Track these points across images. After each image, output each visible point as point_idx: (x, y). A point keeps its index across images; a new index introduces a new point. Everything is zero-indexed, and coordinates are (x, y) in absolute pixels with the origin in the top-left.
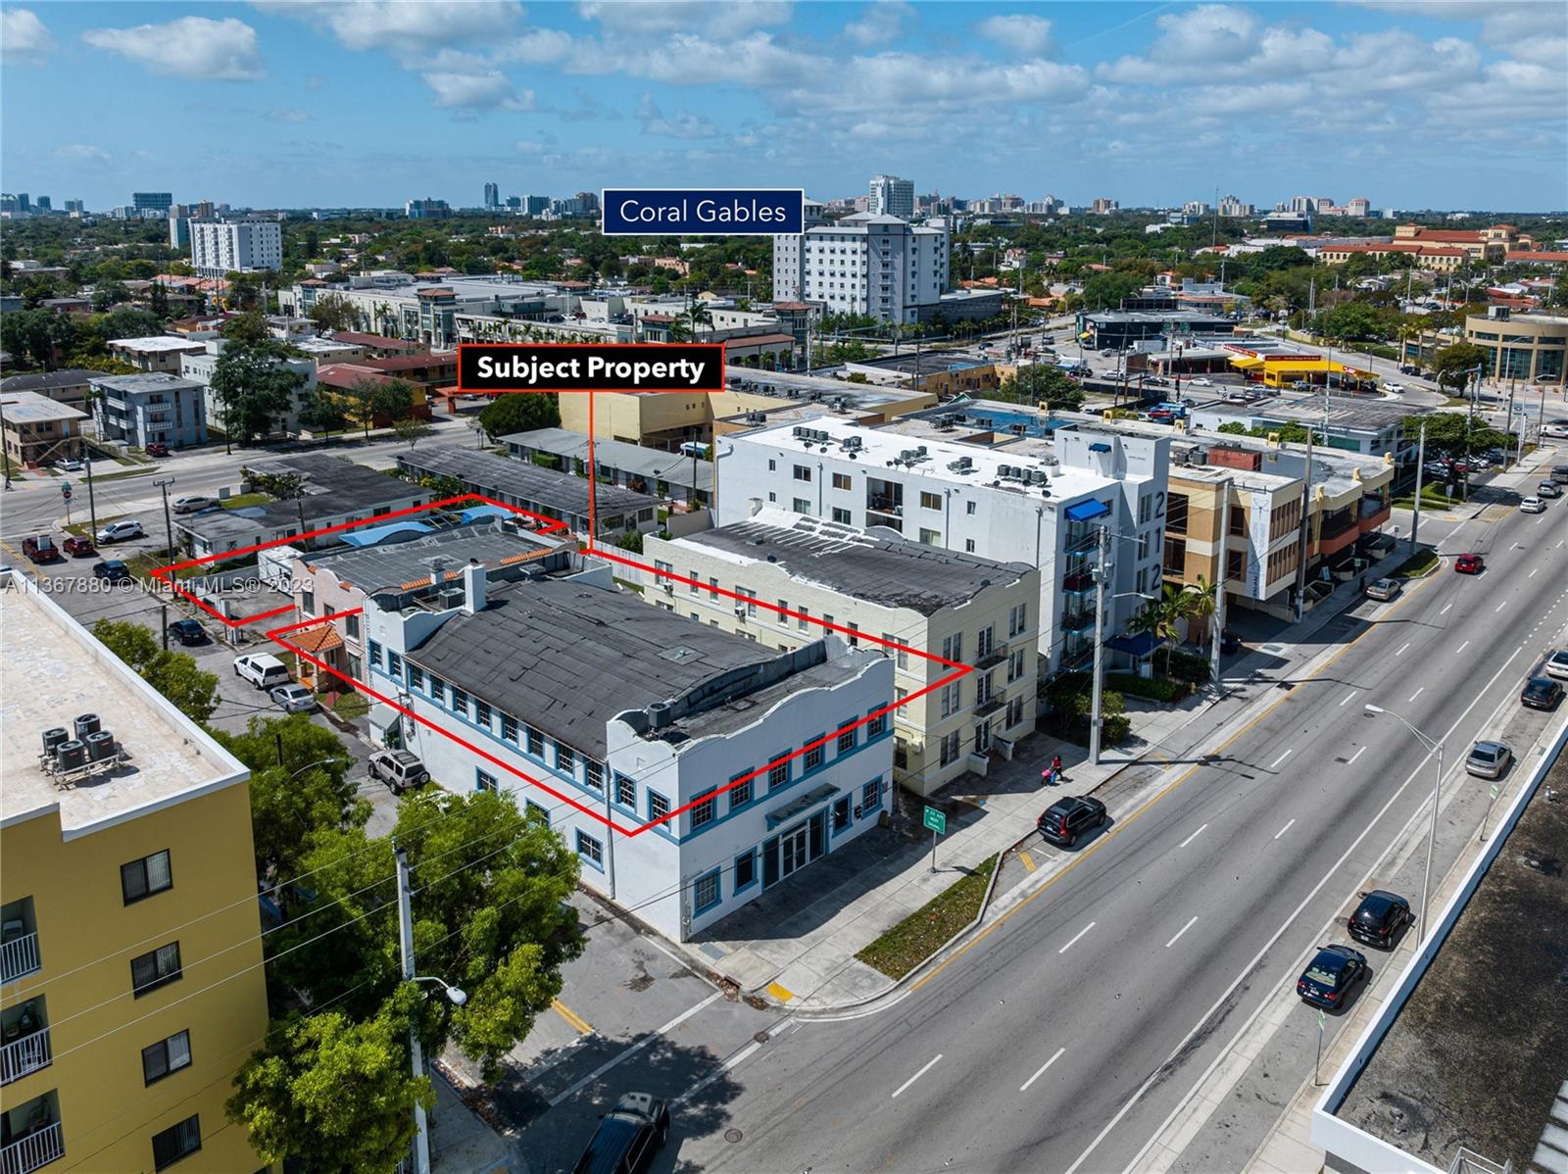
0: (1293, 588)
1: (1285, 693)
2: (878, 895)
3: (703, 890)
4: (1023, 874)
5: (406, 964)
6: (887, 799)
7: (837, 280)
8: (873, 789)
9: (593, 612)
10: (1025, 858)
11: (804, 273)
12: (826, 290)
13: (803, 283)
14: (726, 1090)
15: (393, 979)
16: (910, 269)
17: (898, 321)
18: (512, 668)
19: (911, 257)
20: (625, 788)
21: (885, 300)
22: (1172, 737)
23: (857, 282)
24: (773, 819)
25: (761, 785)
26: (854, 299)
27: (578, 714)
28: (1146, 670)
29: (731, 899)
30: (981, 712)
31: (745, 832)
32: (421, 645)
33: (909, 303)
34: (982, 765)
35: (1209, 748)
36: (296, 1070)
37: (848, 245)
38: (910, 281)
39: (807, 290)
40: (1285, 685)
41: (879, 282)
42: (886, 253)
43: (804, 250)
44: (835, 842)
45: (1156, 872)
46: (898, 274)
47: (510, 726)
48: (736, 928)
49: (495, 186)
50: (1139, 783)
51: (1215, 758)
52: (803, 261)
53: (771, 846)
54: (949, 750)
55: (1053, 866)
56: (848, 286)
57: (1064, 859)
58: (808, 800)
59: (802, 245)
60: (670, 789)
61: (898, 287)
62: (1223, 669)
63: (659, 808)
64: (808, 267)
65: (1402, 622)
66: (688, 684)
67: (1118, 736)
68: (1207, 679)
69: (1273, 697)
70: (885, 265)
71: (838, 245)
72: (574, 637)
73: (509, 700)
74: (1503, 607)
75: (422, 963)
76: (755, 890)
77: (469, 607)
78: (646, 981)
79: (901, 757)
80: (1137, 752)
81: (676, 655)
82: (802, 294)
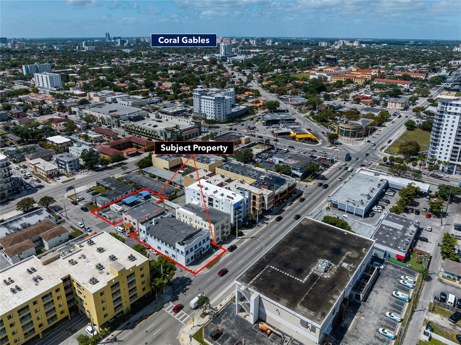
0: (273, 207)
1: (267, 225)
2: (207, 259)
3: (188, 261)
4: (225, 255)
5: (162, 273)
6: (209, 247)
7: (208, 109)
8: (207, 246)
9: (171, 224)
10: (225, 253)
11: (200, 106)
12: (206, 110)
13: (200, 109)
14: (191, 281)
15: (161, 275)
16: (225, 107)
17: (222, 119)
18: (161, 234)
19: (225, 104)
20: (178, 250)
21: (219, 114)
22: (249, 234)
23: (213, 109)
24: (195, 252)
25: (194, 249)
26: (212, 113)
27: (171, 241)
28: (247, 223)
29: (191, 261)
30: (222, 234)
31: (192, 254)
32: (148, 230)
33: (224, 114)
34: (222, 241)
35: (253, 236)
36: (155, 283)
37: (210, 101)
38: (225, 109)
39: (201, 110)
40: (267, 224)
41: (217, 110)
42: (219, 103)
43: (200, 101)
44: (203, 253)
45: (240, 255)
46: (222, 108)
47: (162, 242)
48: (192, 264)
49: (109, 34)
50: (242, 242)
51: (253, 237)
52: (200, 104)
53: (195, 255)
54: (218, 239)
55: (228, 254)
56: (211, 110)
57: (230, 253)
58: (199, 249)
59: (200, 100)
60: (184, 251)
61: (222, 111)
62: (259, 222)
63: (182, 253)
64: (201, 105)
65: (290, 210)
66: (185, 237)
67: (241, 234)
68: (256, 223)
69: (265, 225)
70: (219, 106)
71: (208, 101)
72: (169, 229)
73: (162, 239)
74: (306, 206)
75: (164, 273)
76: (193, 260)
77: (153, 224)
78: (182, 271)
79: (211, 241)
80: (243, 237)
81: (183, 232)
82: (200, 111)
